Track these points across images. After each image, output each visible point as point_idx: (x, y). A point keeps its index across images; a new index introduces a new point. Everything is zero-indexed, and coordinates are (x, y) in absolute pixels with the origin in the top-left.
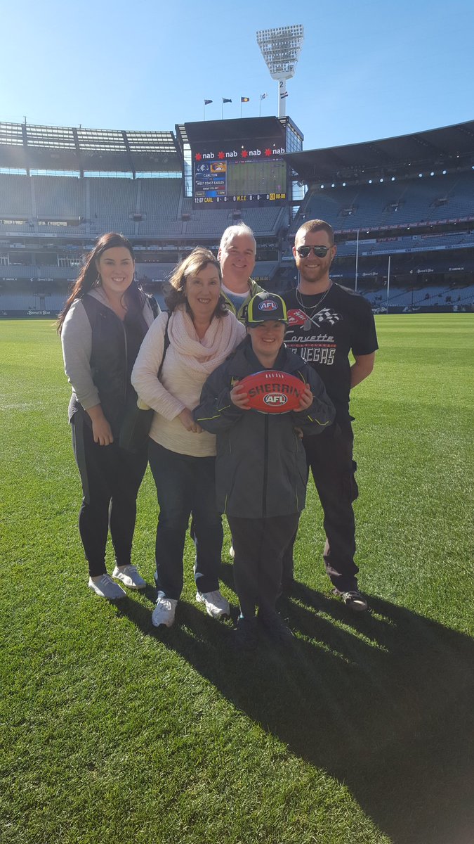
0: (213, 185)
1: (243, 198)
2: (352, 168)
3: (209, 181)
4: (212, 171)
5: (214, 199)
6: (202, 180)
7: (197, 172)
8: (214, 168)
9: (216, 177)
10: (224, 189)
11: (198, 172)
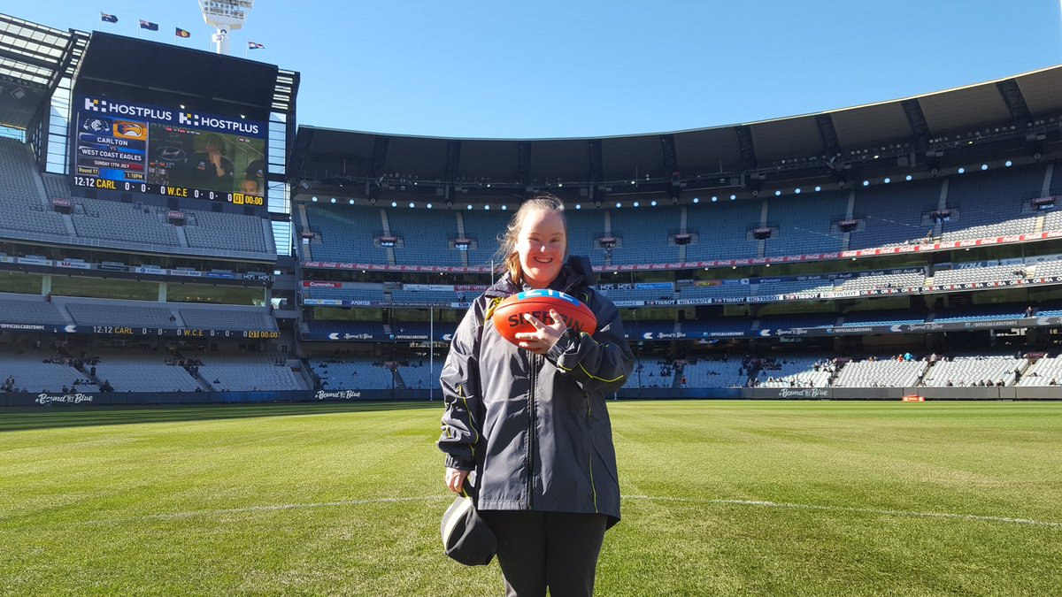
0: (118, 160)
1: (181, 192)
2: (397, 175)
3: (109, 150)
4: (116, 134)
5: (119, 185)
6: (95, 147)
7: (82, 129)
8: (121, 130)
9: (123, 146)
10: (141, 169)
11: (85, 131)
